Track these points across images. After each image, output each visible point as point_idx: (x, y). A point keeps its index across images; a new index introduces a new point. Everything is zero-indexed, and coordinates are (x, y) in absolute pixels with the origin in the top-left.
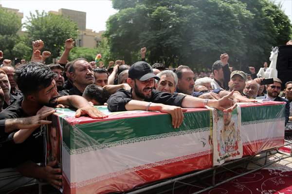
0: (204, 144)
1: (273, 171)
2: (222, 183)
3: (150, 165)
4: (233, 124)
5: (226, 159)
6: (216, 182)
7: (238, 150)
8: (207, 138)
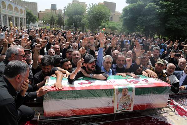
0: (109, 103)
1: (154, 119)
2: (120, 120)
3: (78, 109)
4: (129, 96)
5: (122, 111)
6: (116, 119)
7: (131, 107)
8: (111, 101)
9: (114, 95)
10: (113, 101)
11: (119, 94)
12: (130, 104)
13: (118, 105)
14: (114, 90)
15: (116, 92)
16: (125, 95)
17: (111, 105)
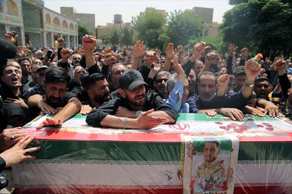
0: (170, 178)
4: (222, 162)
7: (227, 191)
9: (182, 158)
10: (180, 173)
11: (194, 157)
12: (225, 183)
13: (192, 182)
14: (183, 145)
15: (186, 150)
16: (211, 160)
17: (175, 182)
